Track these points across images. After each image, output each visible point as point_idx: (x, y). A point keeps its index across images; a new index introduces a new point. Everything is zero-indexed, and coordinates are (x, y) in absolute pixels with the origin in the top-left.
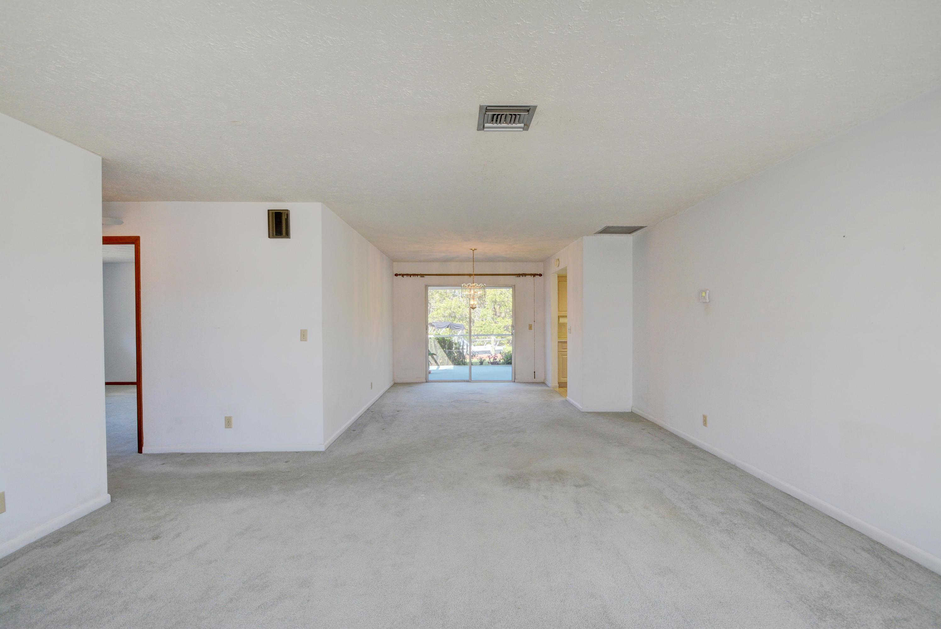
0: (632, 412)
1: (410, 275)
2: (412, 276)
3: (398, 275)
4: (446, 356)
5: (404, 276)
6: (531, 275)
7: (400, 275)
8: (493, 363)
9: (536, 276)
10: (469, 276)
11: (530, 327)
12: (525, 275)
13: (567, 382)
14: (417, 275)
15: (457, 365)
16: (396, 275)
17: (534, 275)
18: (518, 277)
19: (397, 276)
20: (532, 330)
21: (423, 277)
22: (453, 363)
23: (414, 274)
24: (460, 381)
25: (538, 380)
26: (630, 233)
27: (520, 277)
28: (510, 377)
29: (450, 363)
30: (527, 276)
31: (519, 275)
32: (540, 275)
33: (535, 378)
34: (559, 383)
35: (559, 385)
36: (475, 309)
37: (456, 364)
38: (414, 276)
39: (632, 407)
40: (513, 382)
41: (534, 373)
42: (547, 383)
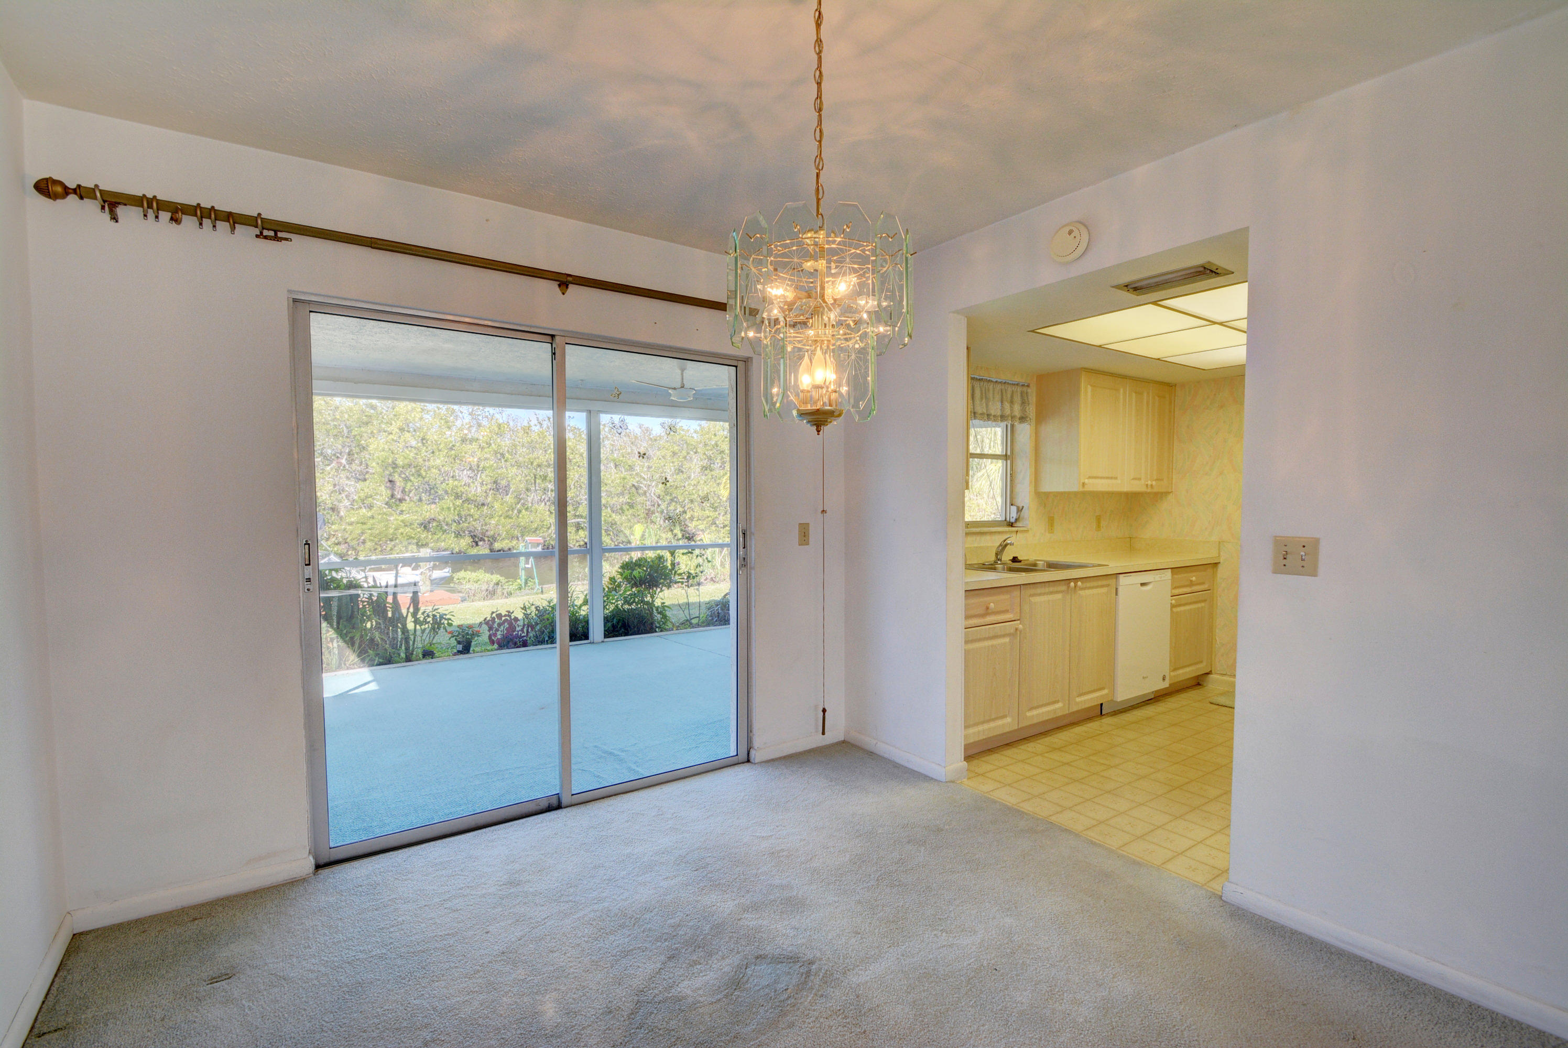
1: (177, 212)
2: (189, 222)
3: (67, 191)
4: (335, 636)
5: (120, 211)
7: (81, 192)
14: (233, 219)
15: (380, 664)
16: (46, 188)
19: (53, 196)
21: (276, 238)
22: (363, 660)
23: (206, 204)
29: (352, 657)
33: (825, 733)
37: (376, 662)
38: (206, 222)
41: (822, 713)
42: (883, 749)
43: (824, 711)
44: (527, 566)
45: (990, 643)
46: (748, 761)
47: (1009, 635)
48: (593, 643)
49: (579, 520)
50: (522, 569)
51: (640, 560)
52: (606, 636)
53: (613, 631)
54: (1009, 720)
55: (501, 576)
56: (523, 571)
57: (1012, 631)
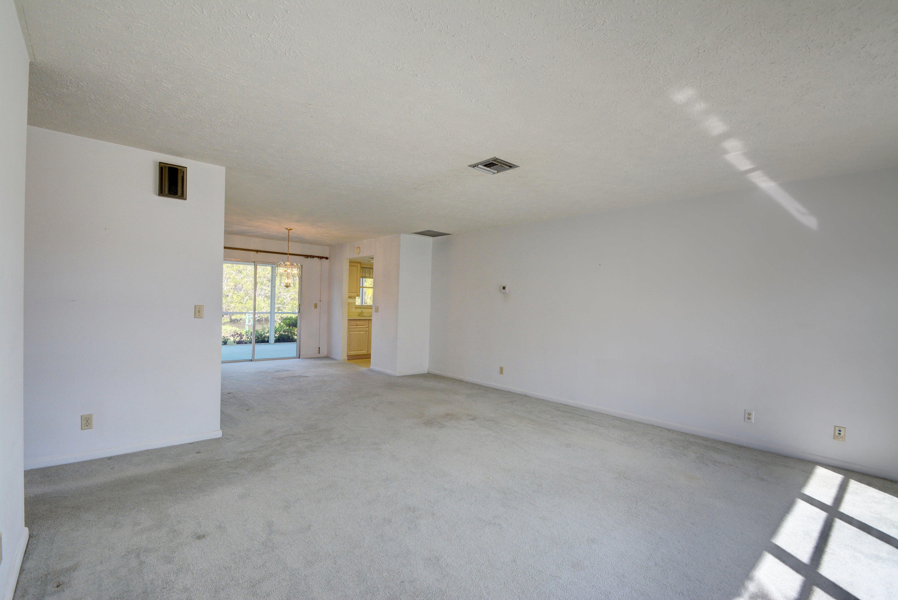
0: (428, 373)
6: (318, 257)
8: (239, 343)
9: (323, 259)
10: (255, 252)
11: (316, 306)
12: (313, 257)
13: (371, 354)
17: (321, 258)
18: (306, 258)
20: (317, 308)
24: (242, 361)
25: (322, 355)
26: (434, 236)
27: (308, 258)
28: (294, 354)
30: (315, 258)
31: (307, 256)
32: (327, 258)
33: (319, 353)
34: (347, 356)
35: (348, 358)
36: (289, 288)
39: (429, 369)
40: (298, 358)
41: (319, 349)
42: (333, 356)
43: (319, 348)
44: (249, 324)
45: (358, 332)
46: (299, 358)
47: (364, 331)
48: (270, 344)
49: (279, 305)
50: (246, 325)
51: (290, 317)
52: (275, 342)
53: (278, 341)
54: (364, 351)
55: (237, 327)
56: (247, 326)
57: (366, 330)
